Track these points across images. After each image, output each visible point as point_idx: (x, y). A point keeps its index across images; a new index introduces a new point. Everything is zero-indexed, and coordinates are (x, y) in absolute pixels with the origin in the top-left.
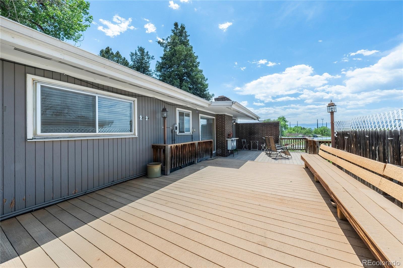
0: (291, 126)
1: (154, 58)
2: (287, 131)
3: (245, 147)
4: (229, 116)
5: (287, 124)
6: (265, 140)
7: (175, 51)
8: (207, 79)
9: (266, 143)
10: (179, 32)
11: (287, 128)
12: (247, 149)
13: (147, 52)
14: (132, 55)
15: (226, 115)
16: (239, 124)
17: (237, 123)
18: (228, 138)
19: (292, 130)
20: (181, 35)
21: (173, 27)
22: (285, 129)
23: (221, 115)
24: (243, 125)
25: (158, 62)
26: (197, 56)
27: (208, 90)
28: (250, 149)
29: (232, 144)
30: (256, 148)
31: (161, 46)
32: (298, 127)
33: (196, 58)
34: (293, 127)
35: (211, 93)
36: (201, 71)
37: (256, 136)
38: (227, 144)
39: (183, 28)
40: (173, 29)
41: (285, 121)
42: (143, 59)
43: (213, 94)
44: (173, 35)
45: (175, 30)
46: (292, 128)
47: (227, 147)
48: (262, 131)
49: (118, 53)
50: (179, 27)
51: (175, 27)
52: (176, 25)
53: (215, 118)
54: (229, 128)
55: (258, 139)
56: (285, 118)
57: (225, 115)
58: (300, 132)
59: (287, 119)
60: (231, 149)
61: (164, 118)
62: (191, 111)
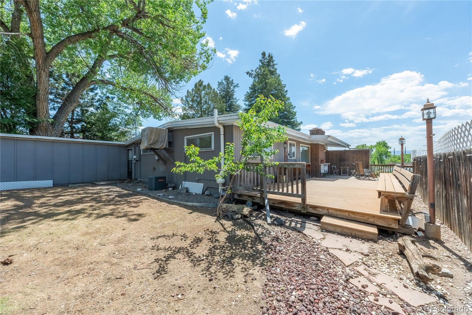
0: (396, 154)
1: (238, 86)
2: (390, 160)
3: (335, 173)
4: (322, 145)
5: (389, 150)
6: (355, 166)
7: (266, 83)
8: (295, 107)
9: (356, 168)
10: (267, 62)
11: (390, 156)
12: (337, 174)
13: (232, 80)
14: (220, 84)
15: (320, 144)
16: (330, 151)
17: (327, 151)
18: (321, 163)
19: (396, 159)
20: (269, 65)
21: (260, 57)
22: (386, 158)
23: (316, 144)
24: (333, 152)
25: (247, 92)
26: (285, 85)
27: (296, 118)
28: (340, 174)
29: (324, 168)
30: (347, 174)
31: (250, 76)
32: (406, 155)
33: (284, 87)
34: (398, 155)
35: (299, 121)
36: (289, 99)
37: (346, 163)
38: (320, 168)
39: (270, 57)
40: (261, 58)
41: (386, 146)
42: (229, 88)
43: (302, 122)
44: (261, 65)
45: (263, 59)
46: (396, 156)
47: (320, 171)
48: (353, 158)
49: (209, 85)
50: (267, 56)
51: (262, 56)
52: (264, 54)
53: (310, 146)
54: (322, 156)
55: (348, 165)
56: (387, 144)
57: (318, 144)
58: (409, 161)
59: (389, 144)
60: (323, 172)
61: (285, 148)
62: (295, 142)
